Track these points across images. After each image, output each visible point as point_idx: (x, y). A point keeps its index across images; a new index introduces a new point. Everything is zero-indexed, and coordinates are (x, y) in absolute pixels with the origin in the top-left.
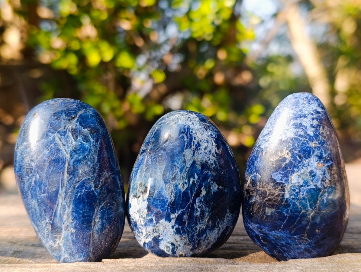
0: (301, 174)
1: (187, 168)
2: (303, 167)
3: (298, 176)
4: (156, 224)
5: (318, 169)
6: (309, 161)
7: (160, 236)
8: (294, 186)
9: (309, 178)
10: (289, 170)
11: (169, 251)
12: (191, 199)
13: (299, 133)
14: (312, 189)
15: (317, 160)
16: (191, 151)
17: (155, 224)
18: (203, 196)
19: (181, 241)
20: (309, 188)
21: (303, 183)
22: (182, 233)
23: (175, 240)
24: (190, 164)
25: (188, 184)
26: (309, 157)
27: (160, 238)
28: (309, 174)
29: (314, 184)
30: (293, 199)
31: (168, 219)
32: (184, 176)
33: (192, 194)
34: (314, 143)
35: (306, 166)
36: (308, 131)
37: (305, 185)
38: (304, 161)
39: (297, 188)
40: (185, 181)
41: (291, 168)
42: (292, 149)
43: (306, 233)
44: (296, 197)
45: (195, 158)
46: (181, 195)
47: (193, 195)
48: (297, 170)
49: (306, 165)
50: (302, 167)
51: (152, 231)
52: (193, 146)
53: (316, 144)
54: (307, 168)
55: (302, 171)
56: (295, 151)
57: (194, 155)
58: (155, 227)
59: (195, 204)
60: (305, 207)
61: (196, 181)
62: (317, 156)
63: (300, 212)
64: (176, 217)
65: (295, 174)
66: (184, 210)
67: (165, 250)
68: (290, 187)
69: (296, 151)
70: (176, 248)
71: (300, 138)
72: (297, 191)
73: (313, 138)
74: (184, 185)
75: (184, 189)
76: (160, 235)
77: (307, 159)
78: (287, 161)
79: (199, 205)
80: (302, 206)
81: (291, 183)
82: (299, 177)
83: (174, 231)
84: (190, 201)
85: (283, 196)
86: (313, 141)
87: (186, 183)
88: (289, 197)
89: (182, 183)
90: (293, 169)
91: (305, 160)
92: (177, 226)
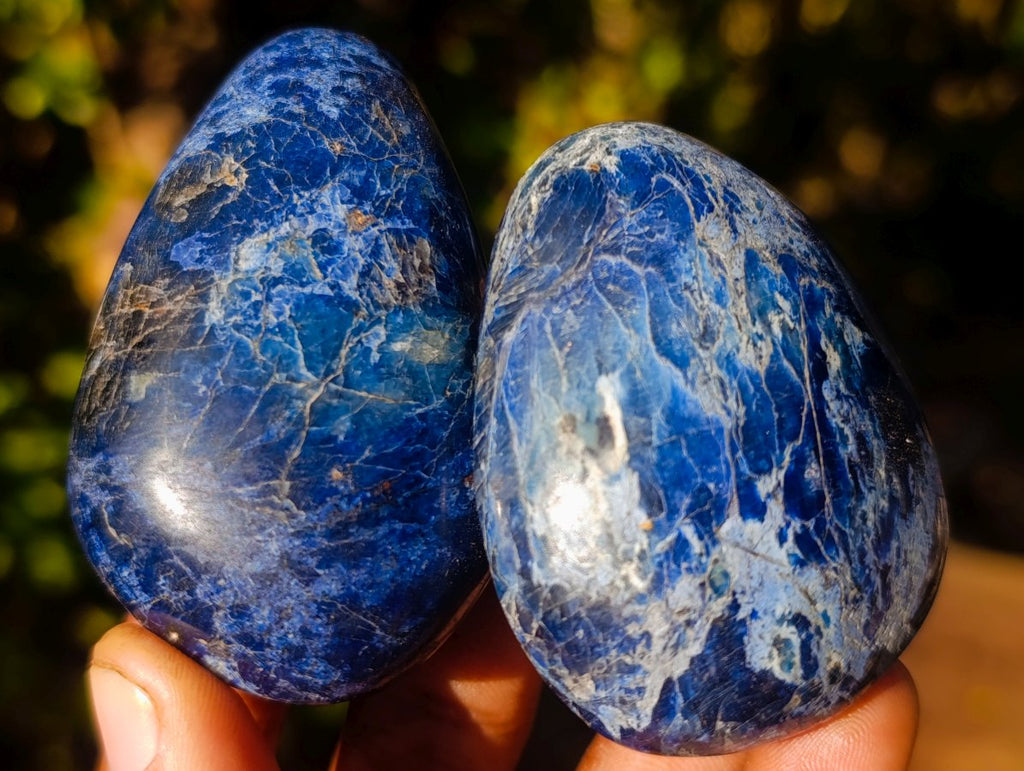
0: (277, 239)
1: (737, 280)
2: (291, 216)
3: (265, 247)
4: (708, 554)
5: (350, 231)
6: (314, 197)
7: (740, 601)
8: (249, 279)
9: (308, 254)
10: (234, 226)
11: (791, 665)
12: (807, 391)
13: (286, 110)
14: (321, 296)
15: (345, 199)
16: (717, 219)
17: (701, 555)
18: (838, 371)
19: (827, 592)
20: (307, 290)
21: (285, 270)
22: (822, 548)
23: (806, 593)
24: (742, 265)
25: (769, 339)
26: (318, 186)
27: (741, 615)
28: (309, 242)
29: (328, 280)
30: (237, 327)
31: (754, 508)
32: (739, 313)
33: (800, 374)
34: (342, 143)
35: (302, 215)
36: (320, 104)
37: (289, 280)
38: (295, 196)
39: (256, 290)
40: (755, 330)
41: (241, 220)
42: (256, 156)
43: (290, 477)
44: (250, 322)
45: (746, 241)
46: (764, 385)
47: (807, 374)
48: (265, 224)
49: (300, 210)
50: (284, 213)
51: (697, 594)
52: (717, 201)
53: (348, 146)
54: (306, 221)
55: (285, 228)
56: (264, 164)
57: (735, 231)
58: (704, 571)
59: (827, 411)
60: (285, 362)
61: (792, 320)
62: (348, 184)
63: (261, 381)
64: (779, 484)
65: (257, 239)
66: (800, 442)
67: (775, 666)
68: (230, 284)
69: (268, 163)
70: (816, 638)
71: (289, 123)
72: (256, 297)
73: (338, 126)
74: (755, 345)
75: (766, 361)
76: (742, 600)
77: (307, 189)
78: (232, 197)
79: (842, 412)
80: (272, 357)
81: (236, 271)
82: (268, 251)
83: (791, 552)
84: (806, 401)
85: (200, 316)
86: (335, 136)
87: (761, 337)
88: (223, 323)
89: (748, 342)
90: (250, 221)
91: (297, 192)
92: (796, 525)
